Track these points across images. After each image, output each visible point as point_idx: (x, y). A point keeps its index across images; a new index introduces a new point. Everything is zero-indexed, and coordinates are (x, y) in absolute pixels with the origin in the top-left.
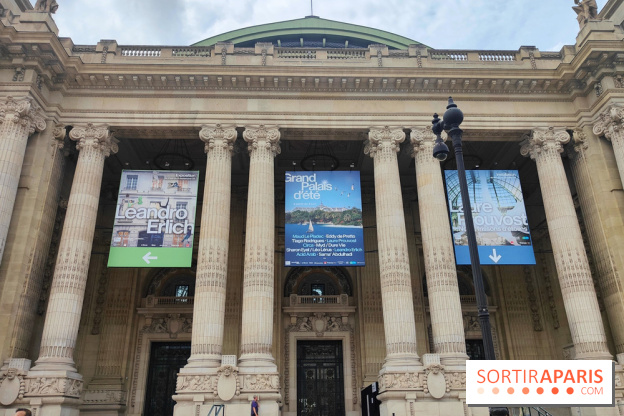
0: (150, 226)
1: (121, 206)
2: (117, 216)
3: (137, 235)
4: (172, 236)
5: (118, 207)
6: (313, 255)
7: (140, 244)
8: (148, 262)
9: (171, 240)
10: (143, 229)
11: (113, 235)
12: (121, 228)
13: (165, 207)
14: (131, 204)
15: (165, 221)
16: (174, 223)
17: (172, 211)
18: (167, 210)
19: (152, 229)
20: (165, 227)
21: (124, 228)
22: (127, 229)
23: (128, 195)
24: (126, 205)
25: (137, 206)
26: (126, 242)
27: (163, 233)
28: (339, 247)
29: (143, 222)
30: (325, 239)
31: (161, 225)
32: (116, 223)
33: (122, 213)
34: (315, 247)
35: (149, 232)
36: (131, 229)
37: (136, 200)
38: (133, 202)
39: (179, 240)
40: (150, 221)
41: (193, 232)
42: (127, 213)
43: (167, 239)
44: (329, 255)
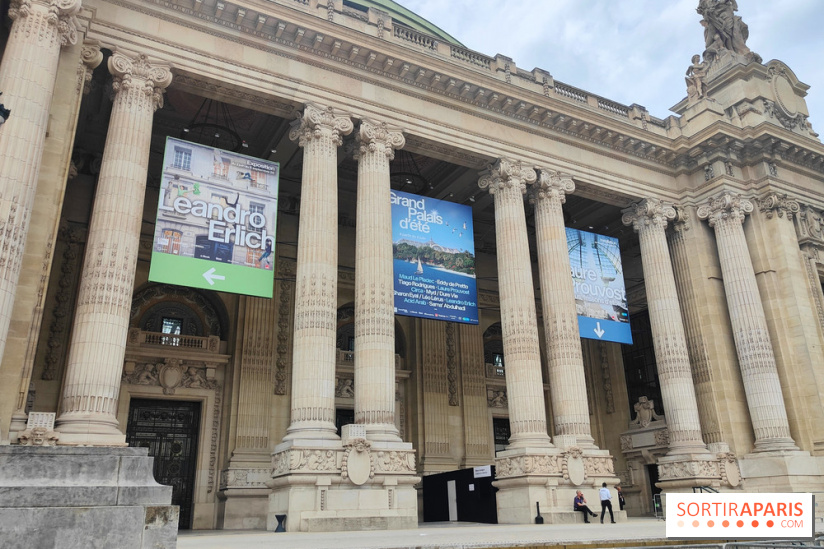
0: (212, 230)
1: (167, 192)
2: (161, 205)
3: (194, 240)
4: (245, 249)
5: (162, 192)
6: (423, 303)
7: (198, 254)
8: (212, 283)
9: (244, 255)
10: (202, 232)
11: (156, 234)
12: (168, 226)
13: (234, 206)
14: (182, 192)
15: (235, 225)
16: (247, 232)
17: (244, 214)
18: (237, 211)
19: (216, 235)
20: (234, 234)
21: (173, 226)
22: (178, 227)
23: (177, 177)
24: (174, 192)
25: (193, 197)
26: (177, 247)
27: (231, 244)
28: (451, 298)
29: (203, 223)
30: (435, 284)
31: (228, 232)
32: (159, 215)
33: (170, 202)
34: (425, 294)
35: (211, 238)
36: (184, 229)
37: (190, 188)
38: (185, 188)
39: (254, 257)
40: (212, 223)
41: (273, 249)
42: (177, 205)
43: (238, 253)
44: (440, 305)
